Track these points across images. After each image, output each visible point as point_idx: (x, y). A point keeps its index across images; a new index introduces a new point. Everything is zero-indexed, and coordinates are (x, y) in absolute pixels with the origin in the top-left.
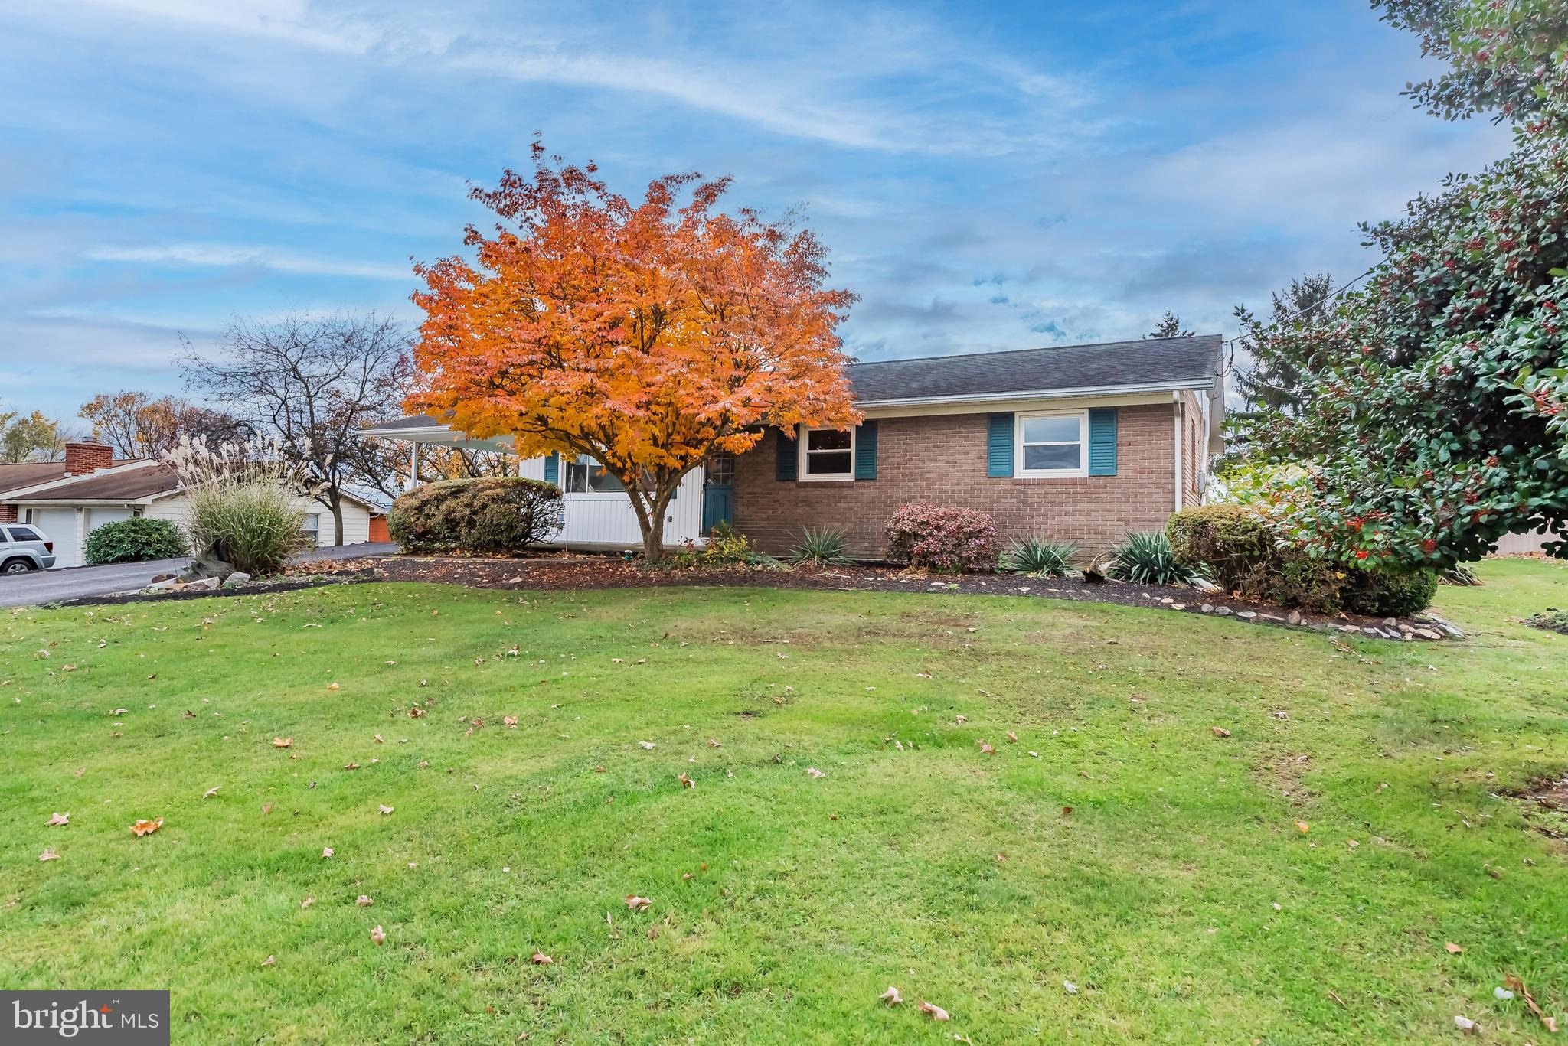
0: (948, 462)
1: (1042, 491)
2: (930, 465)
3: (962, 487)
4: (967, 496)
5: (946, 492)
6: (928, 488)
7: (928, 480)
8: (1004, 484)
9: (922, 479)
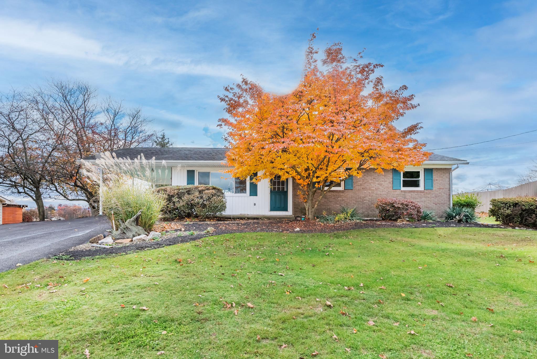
0: (379, 184)
1: (410, 194)
2: (373, 185)
3: (384, 193)
4: (385, 196)
5: (378, 194)
6: (372, 193)
7: (372, 190)
8: (398, 192)
9: (370, 189)
